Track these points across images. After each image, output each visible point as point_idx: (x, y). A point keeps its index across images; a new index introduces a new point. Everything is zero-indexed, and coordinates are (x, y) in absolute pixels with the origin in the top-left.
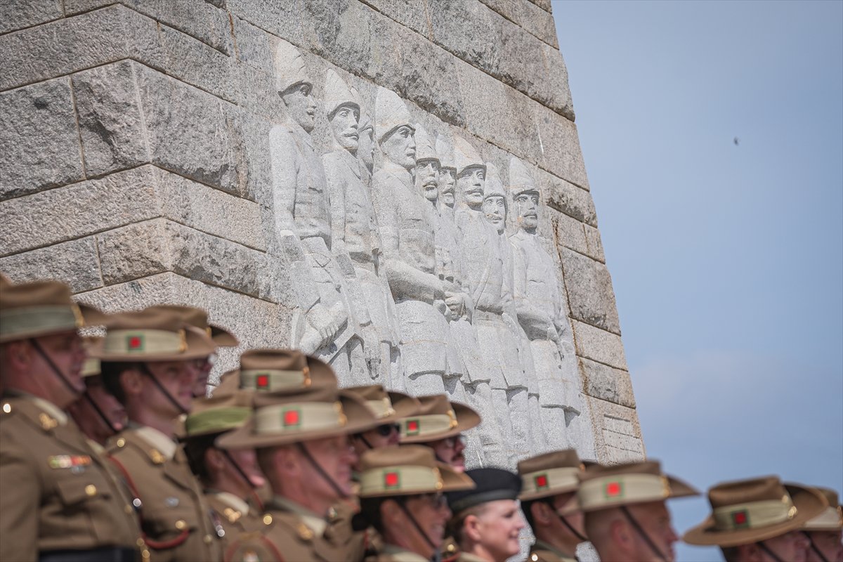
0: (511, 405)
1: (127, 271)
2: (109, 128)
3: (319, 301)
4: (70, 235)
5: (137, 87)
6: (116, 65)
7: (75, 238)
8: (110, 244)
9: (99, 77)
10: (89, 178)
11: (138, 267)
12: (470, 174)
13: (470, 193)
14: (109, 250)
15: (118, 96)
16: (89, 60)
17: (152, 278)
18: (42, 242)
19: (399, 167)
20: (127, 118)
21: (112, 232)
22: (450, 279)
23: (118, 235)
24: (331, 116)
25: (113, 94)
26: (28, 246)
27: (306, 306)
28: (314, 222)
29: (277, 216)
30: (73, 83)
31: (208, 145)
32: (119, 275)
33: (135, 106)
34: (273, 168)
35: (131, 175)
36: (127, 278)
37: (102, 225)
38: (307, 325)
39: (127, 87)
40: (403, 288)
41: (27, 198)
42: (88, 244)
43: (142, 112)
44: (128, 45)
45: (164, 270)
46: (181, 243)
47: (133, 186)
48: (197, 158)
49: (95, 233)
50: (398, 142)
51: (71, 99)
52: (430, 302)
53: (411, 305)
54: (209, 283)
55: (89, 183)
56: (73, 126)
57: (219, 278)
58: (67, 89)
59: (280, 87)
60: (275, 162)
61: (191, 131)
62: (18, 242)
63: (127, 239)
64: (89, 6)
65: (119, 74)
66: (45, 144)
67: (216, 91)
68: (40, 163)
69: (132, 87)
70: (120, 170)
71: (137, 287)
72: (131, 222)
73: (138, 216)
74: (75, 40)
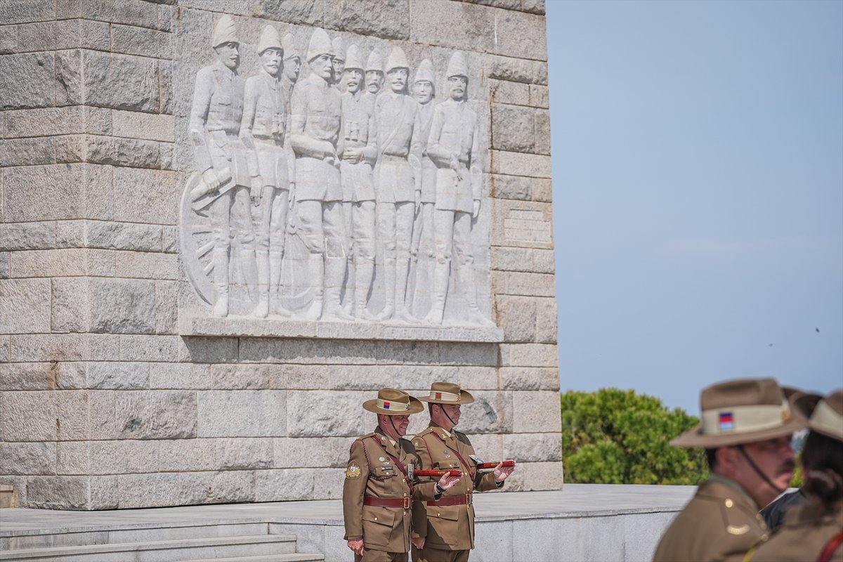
0: (398, 211)
1: (66, 158)
2: (66, 83)
3: (212, 167)
4: (45, 134)
5: (82, 64)
6: (75, 50)
7: (47, 136)
8: (60, 143)
9: (66, 56)
10: (57, 107)
11: (71, 158)
12: (396, 72)
13: (394, 83)
14: (60, 146)
15: (72, 68)
16: (63, 45)
17: (76, 164)
18: (33, 135)
19: (319, 78)
20: (75, 80)
21: (62, 137)
22: (356, 140)
23: (64, 139)
24: (261, 54)
25: (70, 66)
26: (27, 136)
27: (202, 170)
28: (220, 122)
29: (192, 120)
30: (55, 55)
31: (133, 89)
32: (63, 160)
33: (79, 74)
34: (195, 93)
35: (74, 108)
36: (66, 162)
37: (59, 132)
38: (202, 181)
39: (78, 63)
40: (302, 151)
41: (29, 110)
42: (52, 140)
43: (83, 77)
44: (81, 41)
45: (82, 161)
46: (95, 147)
47: (74, 115)
48: (122, 98)
49: (56, 135)
50: (320, 63)
51: (53, 63)
52: (322, 159)
53: (305, 160)
54: (117, 165)
55: (56, 109)
56: (53, 78)
57: (126, 162)
58: (52, 58)
59: (214, 45)
61: (121, 83)
62: (23, 132)
63: (67, 142)
64: (67, 17)
65: (75, 56)
66: (39, 84)
67: (154, 55)
68: (36, 94)
69: (79, 64)
70: (69, 105)
71: (69, 167)
72: (71, 133)
73: (74, 131)
74: (59, 33)
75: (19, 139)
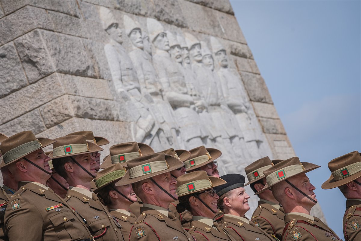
0: (233, 144)
1: (55, 121)
2: (35, 60)
3: (141, 117)
4: (28, 110)
5: (43, 40)
6: (32, 32)
7: (30, 111)
8: (46, 110)
9: (25, 39)
10: (31, 84)
11: (60, 118)
12: (194, 48)
14: (45, 113)
15: (36, 46)
16: (20, 33)
17: (67, 121)
18: (16, 116)
20: (41, 55)
21: (45, 105)
22: (195, 95)
23: (48, 106)
24: (129, 35)
25: (33, 45)
26: (10, 119)
27: (136, 120)
28: (131, 83)
29: (115, 83)
30: (15, 44)
31: (79, 59)
32: (52, 123)
33: (44, 49)
34: (109, 63)
35: (48, 79)
36: (56, 124)
37: (40, 103)
38: (138, 128)
39: (39, 41)
40: (176, 104)
41: (6, 98)
42: (36, 112)
43: (47, 51)
44: (35, 22)
45: (71, 117)
46: (76, 104)
47: (50, 83)
48: (75, 66)
49: (38, 107)
50: (160, 41)
51: (15, 51)
52: (189, 107)
53: (180, 110)
54: (92, 118)
55: (31, 86)
56: (19, 62)
57: (96, 116)
58: (13, 47)
59: (104, 27)
60: (109, 60)
61: (70, 54)
62: (6, 118)
63: (52, 107)
64: (15, 9)
65: (34, 36)
66: (8, 73)
67: (77, 35)
68: (8, 81)
69: (41, 41)
70: (43, 78)
71: (61, 127)
72: (53, 99)
73: (55, 96)
74: (12, 25)
75: (4, 125)
